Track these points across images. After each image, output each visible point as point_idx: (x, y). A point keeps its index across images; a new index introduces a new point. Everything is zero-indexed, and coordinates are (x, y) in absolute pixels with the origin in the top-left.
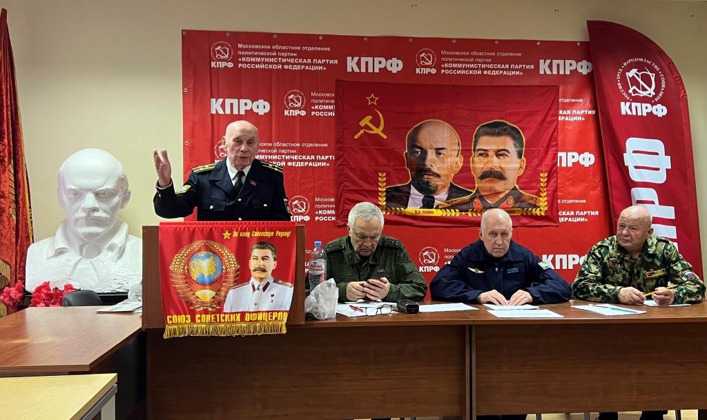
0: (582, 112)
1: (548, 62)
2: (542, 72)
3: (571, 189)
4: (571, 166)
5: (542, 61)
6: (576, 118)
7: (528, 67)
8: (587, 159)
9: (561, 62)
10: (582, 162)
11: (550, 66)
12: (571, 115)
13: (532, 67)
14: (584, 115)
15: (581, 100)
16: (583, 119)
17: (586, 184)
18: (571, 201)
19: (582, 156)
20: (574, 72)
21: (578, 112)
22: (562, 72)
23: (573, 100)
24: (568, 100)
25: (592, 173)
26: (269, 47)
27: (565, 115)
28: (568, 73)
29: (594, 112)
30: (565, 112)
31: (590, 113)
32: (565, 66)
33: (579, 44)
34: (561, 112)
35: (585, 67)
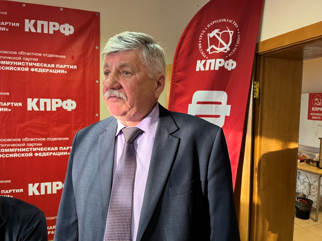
0: (65, 66)
1: (33, 21)
2: (27, 30)
3: (56, 129)
4: (55, 110)
5: (27, 21)
6: (59, 71)
7: (13, 24)
8: (69, 105)
9: (45, 23)
10: (65, 107)
11: (35, 26)
12: (55, 68)
13: (18, 25)
14: (66, 69)
15: (64, 57)
16: (66, 72)
17: (69, 125)
18: (55, 139)
19: (65, 102)
20: (57, 32)
21: (62, 66)
22: (46, 31)
23: (57, 56)
24: (51, 56)
25: (74, 116)
27: (49, 68)
28: (51, 32)
29: (75, 67)
30: (49, 66)
31: (72, 67)
32: (51, 27)
33: (62, 10)
34: (45, 65)
35: (67, 29)
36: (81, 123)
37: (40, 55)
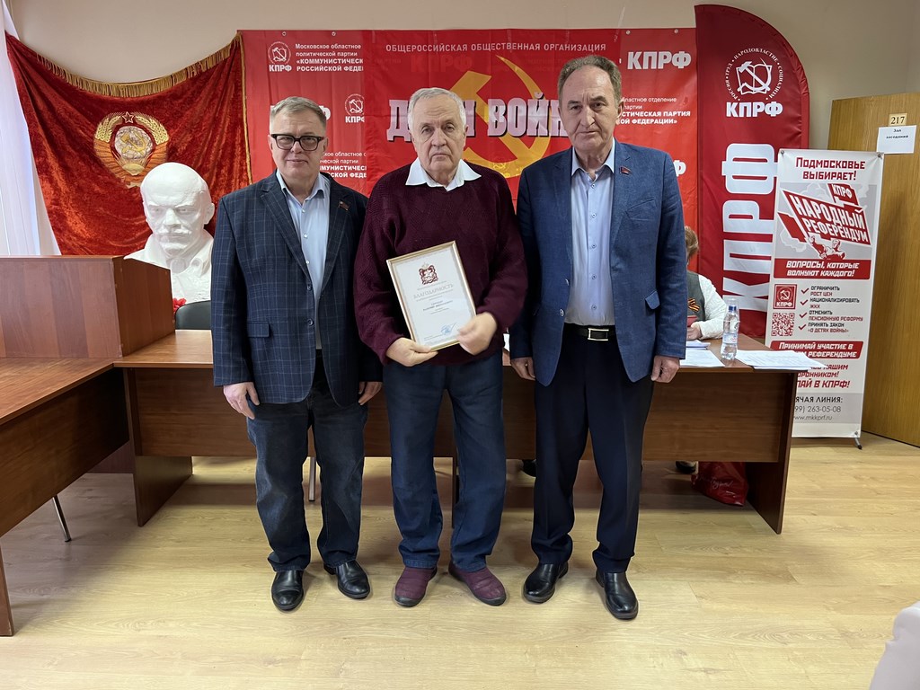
0: (675, 113)
1: (639, 54)
2: (630, 67)
5: (631, 54)
6: (666, 121)
9: (654, 54)
11: (641, 60)
12: (662, 117)
13: (620, 61)
14: (676, 117)
15: (675, 100)
16: (676, 122)
20: (669, 66)
21: (670, 114)
22: (654, 67)
24: (658, 100)
26: (328, 47)
27: (654, 118)
28: (661, 67)
29: (689, 113)
30: (655, 114)
31: (684, 114)
32: (659, 60)
33: (676, 31)
34: (650, 114)
35: (681, 60)
36: (690, 193)
37: (645, 100)
